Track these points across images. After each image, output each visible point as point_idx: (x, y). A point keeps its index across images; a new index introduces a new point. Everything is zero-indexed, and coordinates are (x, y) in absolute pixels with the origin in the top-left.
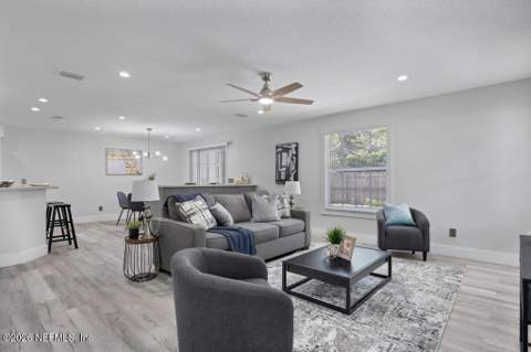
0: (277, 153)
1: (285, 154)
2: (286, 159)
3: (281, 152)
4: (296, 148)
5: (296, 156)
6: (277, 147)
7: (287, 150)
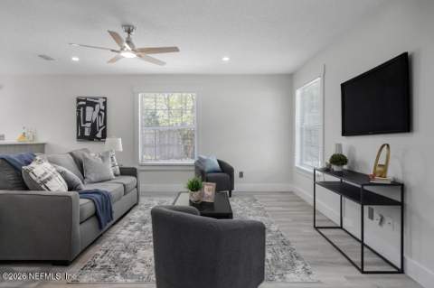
0: (79, 107)
1: (89, 109)
2: (91, 114)
3: (84, 106)
4: (105, 103)
5: (105, 111)
6: (79, 100)
7: (93, 104)
